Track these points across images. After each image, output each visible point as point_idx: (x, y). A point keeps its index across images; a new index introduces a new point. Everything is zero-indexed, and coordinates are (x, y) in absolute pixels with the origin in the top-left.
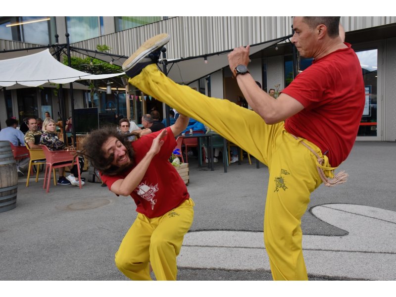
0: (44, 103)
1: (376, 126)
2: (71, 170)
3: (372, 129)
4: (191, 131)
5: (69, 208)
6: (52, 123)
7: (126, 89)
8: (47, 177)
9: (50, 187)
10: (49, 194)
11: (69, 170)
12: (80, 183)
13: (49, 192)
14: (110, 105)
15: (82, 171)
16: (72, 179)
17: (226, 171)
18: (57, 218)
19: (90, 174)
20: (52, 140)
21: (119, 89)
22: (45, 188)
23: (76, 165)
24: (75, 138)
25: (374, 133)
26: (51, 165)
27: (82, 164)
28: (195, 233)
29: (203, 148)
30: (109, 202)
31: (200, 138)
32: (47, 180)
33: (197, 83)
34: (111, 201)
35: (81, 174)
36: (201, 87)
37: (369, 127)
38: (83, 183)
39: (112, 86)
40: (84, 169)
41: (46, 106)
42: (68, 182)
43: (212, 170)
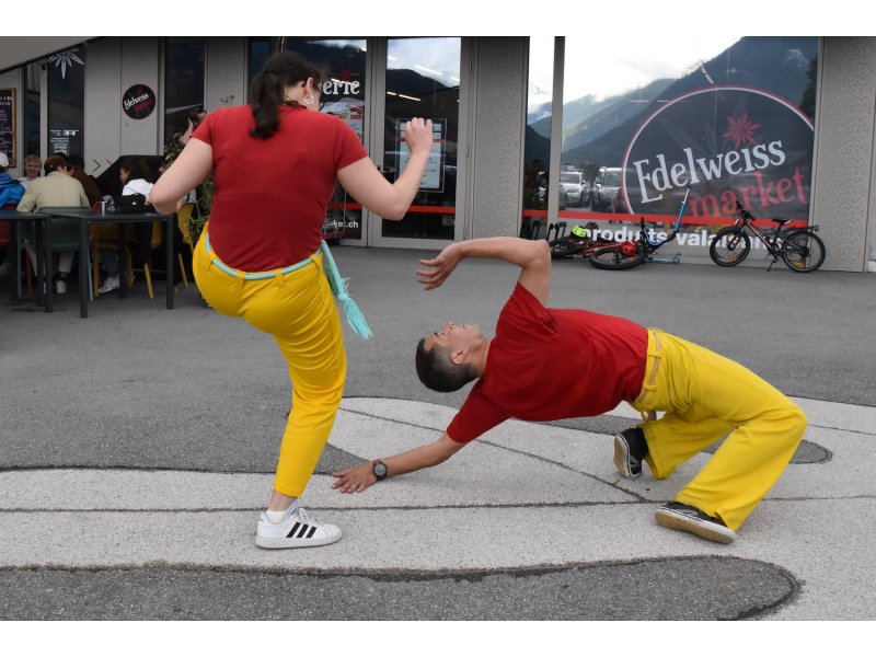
1: (453, 216)
3: (445, 222)
17: (84, 315)
29: (24, 252)
31: (18, 224)
33: (18, 73)
36: (30, 87)
37: (439, 217)
43: (48, 310)
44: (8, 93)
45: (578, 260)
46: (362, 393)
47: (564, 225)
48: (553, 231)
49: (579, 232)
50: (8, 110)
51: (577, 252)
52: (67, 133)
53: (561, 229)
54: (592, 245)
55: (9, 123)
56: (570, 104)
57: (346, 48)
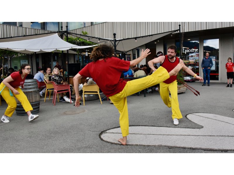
0: (54, 60)
1: (218, 75)
3: (216, 77)
4: (128, 75)
5: (65, 114)
6: (57, 70)
8: (54, 97)
9: (56, 103)
10: (55, 106)
11: (65, 94)
13: (55, 105)
14: (87, 62)
15: (71, 95)
17: (145, 96)
18: (58, 118)
20: (57, 78)
22: (54, 103)
23: (69, 92)
24: (69, 78)
25: (217, 79)
26: (56, 91)
27: (72, 92)
30: (85, 111)
32: (54, 99)
33: (131, 51)
34: (86, 110)
36: (134, 53)
37: (215, 76)
39: (88, 52)
40: (72, 94)
44: (130, 55)
46: (200, 112)
50: (130, 58)
57: (195, 42)
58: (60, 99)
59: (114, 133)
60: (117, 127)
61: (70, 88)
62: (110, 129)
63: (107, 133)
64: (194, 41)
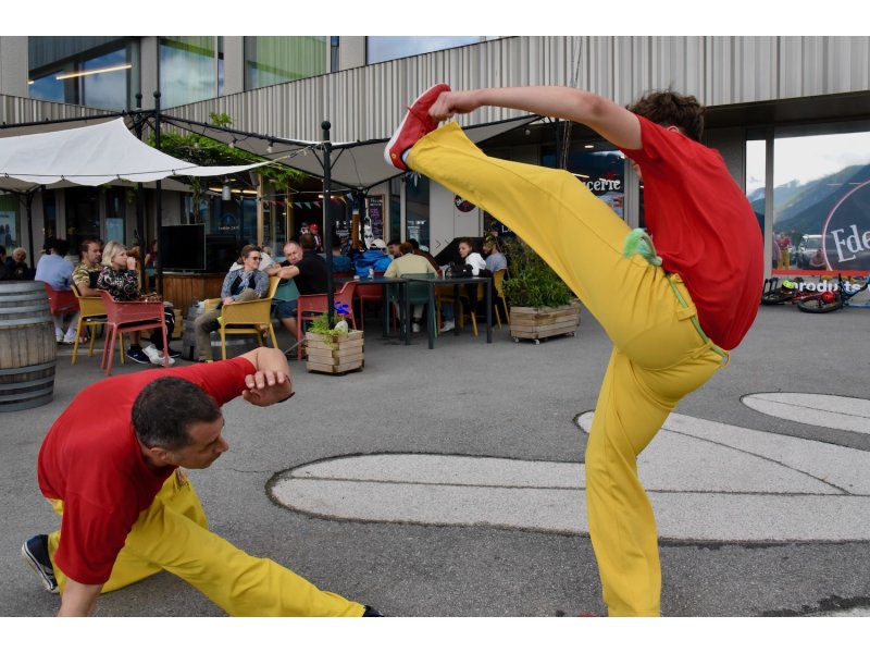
0: (111, 214)
2: (152, 337)
4: (371, 272)
7: (258, 192)
8: (108, 347)
9: (112, 367)
11: (148, 336)
12: (167, 360)
13: (110, 374)
14: (228, 219)
15: (170, 339)
16: (152, 353)
17: (431, 347)
19: (185, 344)
20: (119, 282)
21: (245, 192)
22: (105, 367)
24: (161, 277)
26: (115, 326)
27: (171, 327)
28: (369, 457)
29: (391, 304)
31: (387, 286)
32: (107, 353)
33: (386, 185)
35: (168, 343)
36: (393, 192)
38: (172, 361)
39: (232, 186)
40: (173, 336)
41: (114, 220)
42: (146, 358)
43: (408, 344)
44: (379, 197)
45: (789, 306)
47: (776, 280)
48: (768, 285)
49: (788, 285)
50: (380, 209)
51: (787, 300)
52: (418, 223)
53: (774, 283)
54: (799, 294)
55: (381, 218)
56: (778, 188)
57: (609, 156)
58: (131, 353)
59: (318, 479)
60: (330, 455)
61: (163, 313)
62: (305, 464)
63: (293, 478)
64: (606, 153)
